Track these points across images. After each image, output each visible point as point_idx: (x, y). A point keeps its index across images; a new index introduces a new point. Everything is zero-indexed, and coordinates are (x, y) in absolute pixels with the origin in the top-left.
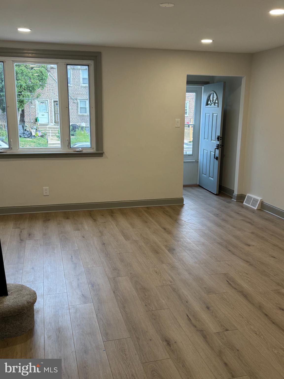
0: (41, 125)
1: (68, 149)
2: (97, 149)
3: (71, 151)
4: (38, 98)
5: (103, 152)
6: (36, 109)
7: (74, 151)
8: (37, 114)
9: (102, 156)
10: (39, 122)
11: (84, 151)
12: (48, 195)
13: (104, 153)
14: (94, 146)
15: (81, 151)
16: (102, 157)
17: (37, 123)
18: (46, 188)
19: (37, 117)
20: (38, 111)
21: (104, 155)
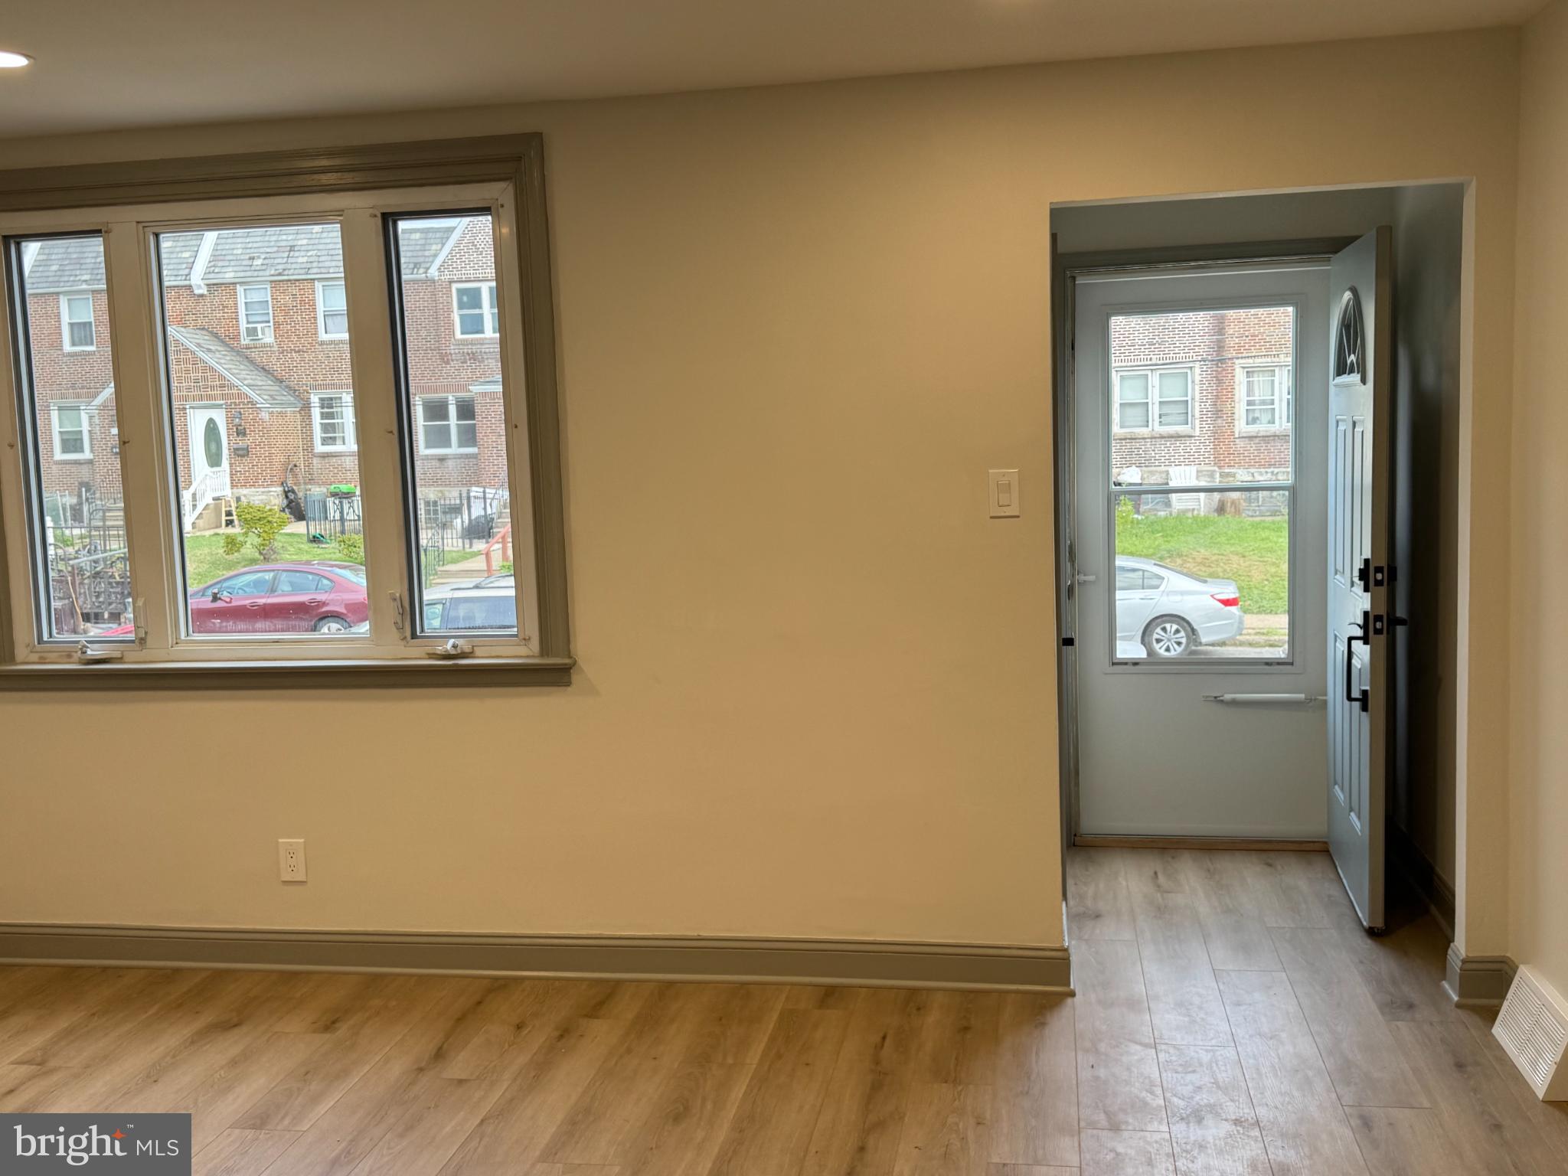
1: (403, 643)
2: (546, 646)
3: (414, 656)
5: (567, 661)
7: (432, 656)
9: (568, 684)
11: (478, 653)
12: (303, 879)
13: (575, 663)
16: (569, 689)
18: (291, 844)
21: (575, 677)
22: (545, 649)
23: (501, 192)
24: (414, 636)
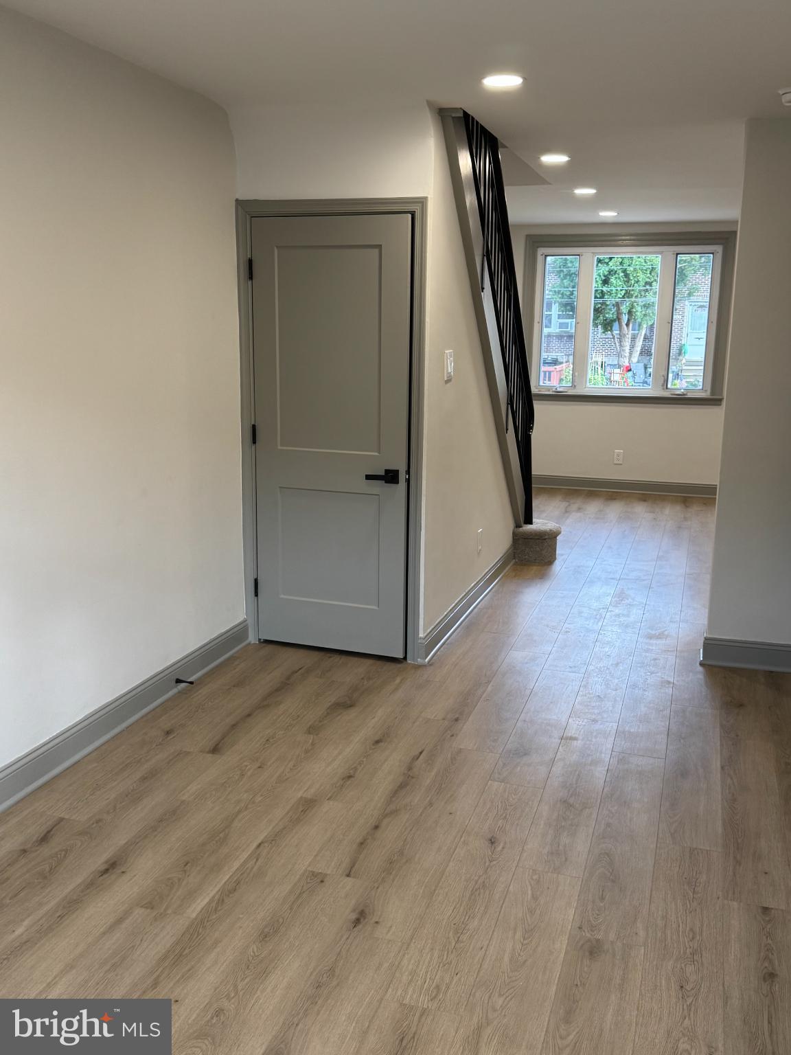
0: (692, 363)
1: (663, 390)
2: (713, 392)
3: (666, 394)
4: (690, 296)
5: (721, 398)
6: (685, 325)
7: (672, 394)
8: (684, 335)
10: (686, 357)
11: (689, 394)
12: (621, 463)
14: (709, 388)
15: (684, 395)
16: (719, 405)
17: (681, 358)
18: (619, 452)
19: (683, 343)
20: (690, 328)
21: (722, 402)
22: (713, 393)
23: (719, 249)
24: (667, 388)
